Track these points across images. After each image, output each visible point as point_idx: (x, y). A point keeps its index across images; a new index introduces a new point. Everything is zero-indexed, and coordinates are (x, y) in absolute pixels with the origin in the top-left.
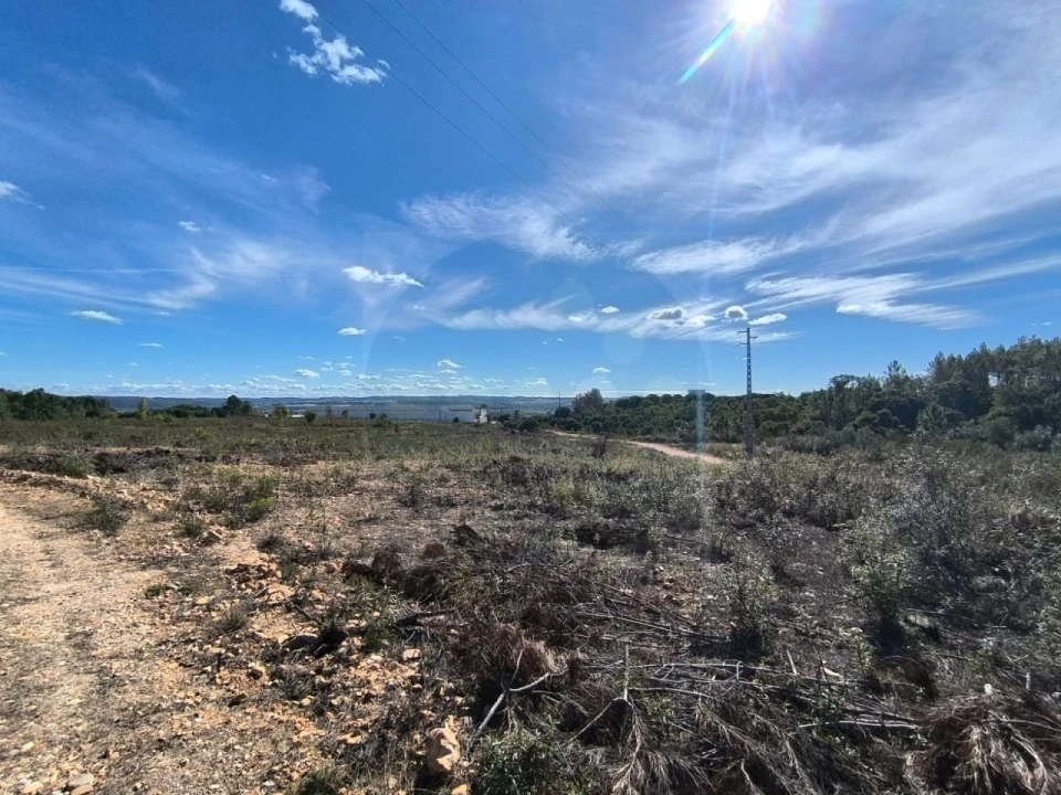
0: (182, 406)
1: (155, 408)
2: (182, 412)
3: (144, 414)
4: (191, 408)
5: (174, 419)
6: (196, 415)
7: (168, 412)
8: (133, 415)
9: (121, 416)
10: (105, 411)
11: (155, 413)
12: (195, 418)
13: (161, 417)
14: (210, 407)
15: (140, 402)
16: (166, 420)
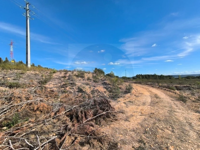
0: (188, 76)
1: (182, 77)
2: (188, 77)
3: (180, 78)
4: (190, 77)
5: (187, 79)
6: (192, 78)
7: (185, 78)
8: (178, 78)
9: (175, 79)
10: (172, 78)
11: (182, 78)
12: (192, 79)
13: (184, 79)
14: (195, 76)
15: (179, 76)
16: (185, 79)
